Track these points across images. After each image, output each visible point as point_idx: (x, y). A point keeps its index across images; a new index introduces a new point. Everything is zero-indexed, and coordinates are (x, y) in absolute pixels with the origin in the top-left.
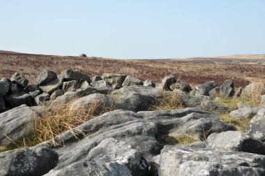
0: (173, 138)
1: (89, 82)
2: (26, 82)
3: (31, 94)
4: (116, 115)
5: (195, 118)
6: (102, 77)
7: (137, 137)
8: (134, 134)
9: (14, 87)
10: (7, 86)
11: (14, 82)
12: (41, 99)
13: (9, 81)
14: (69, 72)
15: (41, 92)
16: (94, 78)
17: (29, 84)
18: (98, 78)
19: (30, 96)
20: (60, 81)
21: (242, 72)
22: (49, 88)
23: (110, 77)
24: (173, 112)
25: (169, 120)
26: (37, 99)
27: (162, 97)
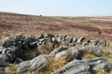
0: (94, 70)
1: (54, 37)
2: (34, 38)
3: (36, 42)
4: (76, 63)
5: (102, 63)
6: (59, 36)
7: (85, 72)
8: (84, 71)
9: (30, 40)
10: (28, 40)
11: (30, 38)
12: (39, 44)
13: (29, 37)
14: (48, 34)
15: (39, 41)
16: (56, 36)
17: (35, 39)
18: (57, 36)
19: (36, 43)
20: (45, 38)
21: (96, 24)
22: (42, 40)
23: (61, 36)
24: (93, 59)
25: (92, 63)
26: (38, 44)
27: (86, 50)
